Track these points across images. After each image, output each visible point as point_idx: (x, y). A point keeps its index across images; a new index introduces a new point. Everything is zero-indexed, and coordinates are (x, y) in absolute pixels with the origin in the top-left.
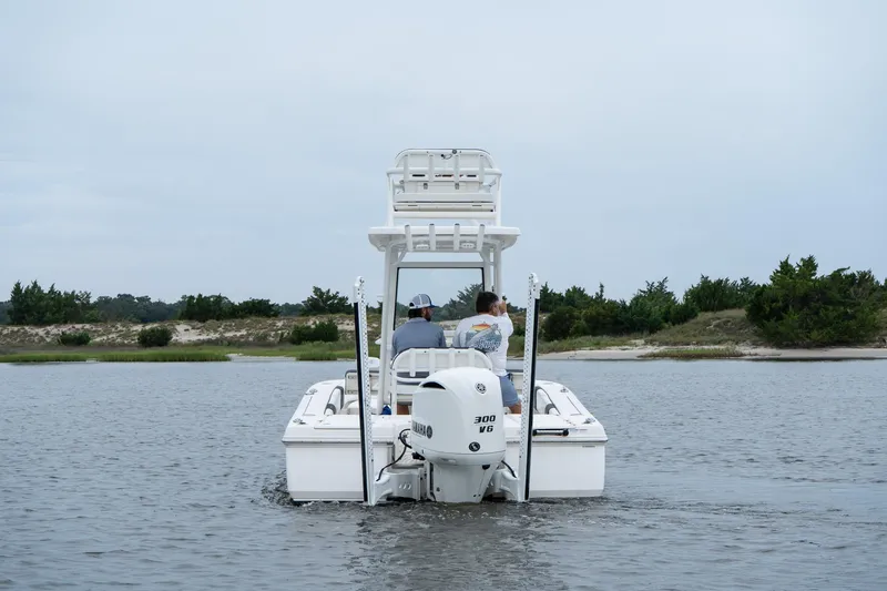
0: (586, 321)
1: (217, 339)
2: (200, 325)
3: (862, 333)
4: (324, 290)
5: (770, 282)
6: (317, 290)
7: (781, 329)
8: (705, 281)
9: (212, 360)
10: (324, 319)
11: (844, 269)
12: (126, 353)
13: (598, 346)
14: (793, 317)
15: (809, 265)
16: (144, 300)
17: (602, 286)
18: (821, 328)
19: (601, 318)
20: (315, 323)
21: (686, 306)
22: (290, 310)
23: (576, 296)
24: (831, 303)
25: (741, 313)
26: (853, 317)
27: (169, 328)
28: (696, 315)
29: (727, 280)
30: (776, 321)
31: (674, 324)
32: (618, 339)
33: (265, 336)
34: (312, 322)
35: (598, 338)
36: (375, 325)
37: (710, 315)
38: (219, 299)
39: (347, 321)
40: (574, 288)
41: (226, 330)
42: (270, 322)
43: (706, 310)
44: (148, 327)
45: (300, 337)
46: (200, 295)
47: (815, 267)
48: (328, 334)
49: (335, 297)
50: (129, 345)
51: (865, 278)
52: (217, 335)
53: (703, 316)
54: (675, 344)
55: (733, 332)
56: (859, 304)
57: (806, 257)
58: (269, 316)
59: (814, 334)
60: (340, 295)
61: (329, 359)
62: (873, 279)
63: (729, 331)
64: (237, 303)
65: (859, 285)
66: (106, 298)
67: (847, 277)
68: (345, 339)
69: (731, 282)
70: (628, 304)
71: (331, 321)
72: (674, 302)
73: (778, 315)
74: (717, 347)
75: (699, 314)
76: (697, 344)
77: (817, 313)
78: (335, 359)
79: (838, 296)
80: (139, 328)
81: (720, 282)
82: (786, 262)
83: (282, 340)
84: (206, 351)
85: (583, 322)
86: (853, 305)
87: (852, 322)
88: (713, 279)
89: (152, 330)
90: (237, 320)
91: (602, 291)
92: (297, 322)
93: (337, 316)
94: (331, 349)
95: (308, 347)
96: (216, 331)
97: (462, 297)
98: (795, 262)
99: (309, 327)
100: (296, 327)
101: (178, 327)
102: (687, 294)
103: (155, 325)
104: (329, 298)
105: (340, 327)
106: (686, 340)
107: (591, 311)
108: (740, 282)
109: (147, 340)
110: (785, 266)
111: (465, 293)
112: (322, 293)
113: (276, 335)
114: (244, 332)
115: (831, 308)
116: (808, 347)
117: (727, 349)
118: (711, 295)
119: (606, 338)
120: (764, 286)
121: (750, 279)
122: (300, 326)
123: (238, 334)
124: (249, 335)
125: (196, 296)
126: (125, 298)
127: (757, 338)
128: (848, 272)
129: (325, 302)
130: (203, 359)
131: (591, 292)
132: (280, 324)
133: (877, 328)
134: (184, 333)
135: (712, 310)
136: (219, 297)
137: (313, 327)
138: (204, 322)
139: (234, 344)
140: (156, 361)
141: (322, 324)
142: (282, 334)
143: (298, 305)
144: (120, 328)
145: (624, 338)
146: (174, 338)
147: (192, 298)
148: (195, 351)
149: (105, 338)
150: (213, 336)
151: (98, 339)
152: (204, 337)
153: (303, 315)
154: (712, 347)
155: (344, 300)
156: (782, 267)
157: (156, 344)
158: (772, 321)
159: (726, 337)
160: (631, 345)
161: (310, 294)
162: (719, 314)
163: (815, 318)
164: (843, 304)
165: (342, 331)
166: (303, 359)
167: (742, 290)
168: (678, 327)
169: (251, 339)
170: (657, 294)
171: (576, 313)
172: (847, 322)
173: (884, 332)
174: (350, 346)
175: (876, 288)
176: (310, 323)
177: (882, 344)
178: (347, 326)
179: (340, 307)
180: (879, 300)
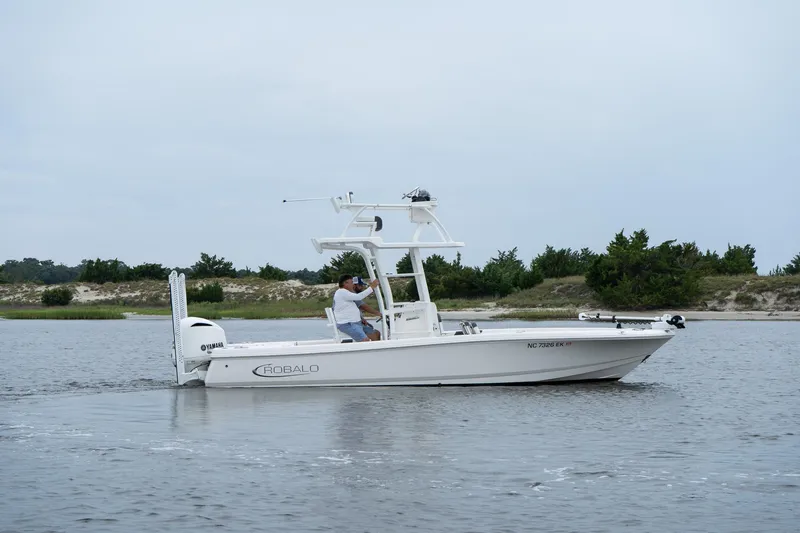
0: (445, 286)
1: (113, 299)
2: (98, 286)
3: (686, 297)
4: (211, 256)
5: (607, 252)
6: (204, 256)
7: (617, 293)
8: (550, 250)
9: (109, 318)
10: (211, 282)
11: (671, 242)
12: (30, 311)
13: (455, 307)
14: (627, 283)
15: (642, 237)
16: (48, 263)
17: (459, 255)
18: (651, 293)
19: (457, 282)
20: (202, 285)
21: (533, 273)
23: (436, 263)
24: (662, 272)
25: (581, 279)
26: (678, 283)
27: (71, 289)
28: (541, 281)
29: (569, 250)
30: (612, 287)
31: (522, 289)
32: (472, 302)
33: (157, 297)
34: (200, 285)
35: (456, 300)
36: (256, 288)
37: (554, 280)
38: (116, 263)
39: (231, 284)
40: (435, 256)
41: (122, 291)
42: (161, 284)
43: (552, 276)
44: (51, 288)
45: (189, 298)
46: (99, 260)
47: (646, 240)
48: (214, 296)
49: (220, 262)
50: (34, 304)
51: (690, 249)
52: (114, 296)
53: (548, 282)
54: (523, 306)
55: (575, 297)
56: (684, 272)
57: (639, 231)
58: (160, 279)
59: (646, 298)
60: (225, 261)
61: (214, 318)
62: (697, 250)
63: (570, 295)
64: (132, 267)
65: (684, 256)
66: (13, 262)
67: (674, 247)
68: (229, 300)
69: (572, 252)
70: (482, 271)
71: (217, 284)
72: (522, 269)
73: (613, 281)
74: (560, 309)
75: (545, 280)
76: (543, 306)
77: (647, 280)
78: (220, 318)
79: (665, 265)
80: (42, 289)
81: (563, 251)
82: (621, 234)
84: (103, 310)
85: (441, 286)
86: (677, 274)
87: (678, 288)
88: (557, 249)
89: (55, 291)
90: (132, 283)
91: (459, 259)
93: (223, 279)
94: (217, 308)
96: (112, 292)
97: (335, 263)
98: (628, 235)
99: (196, 290)
101: (78, 288)
102: (533, 262)
103: (57, 286)
104: (215, 263)
105: (225, 290)
106: (532, 303)
107: (449, 276)
108: (580, 252)
109: (50, 300)
110: (620, 238)
111: (337, 259)
112: (209, 259)
113: (167, 296)
114: (138, 293)
115: (660, 275)
116: (639, 310)
117: (569, 311)
118: (555, 263)
119: (463, 301)
120: (602, 255)
121: (590, 250)
122: (189, 288)
123: (133, 295)
124: (142, 296)
125: (95, 261)
126: (30, 263)
127: (595, 302)
128: (675, 244)
129: (211, 267)
130: (102, 317)
131: (449, 259)
133: (699, 293)
134: (84, 294)
135: (557, 277)
136: (116, 261)
137: (201, 289)
138: (102, 283)
139: (129, 304)
140: (58, 318)
141: (209, 287)
143: (187, 269)
144: (26, 289)
145: (478, 301)
146: (75, 298)
147: (91, 262)
148: (94, 310)
149: (12, 297)
150: (110, 296)
151: (5, 299)
152: (102, 297)
153: (191, 278)
154: (556, 309)
155: (229, 264)
156: (617, 239)
157: (58, 303)
158: (608, 288)
159: (568, 300)
160: (484, 307)
161: (199, 259)
162: (562, 280)
163: (646, 284)
164: (671, 272)
165: (227, 293)
167: (583, 259)
168: (526, 291)
169: (144, 299)
170: (508, 262)
171: (436, 278)
172: (673, 288)
173: (706, 297)
174: (234, 306)
175: (698, 258)
176: (198, 286)
177: (704, 307)
178: (231, 288)
179: (225, 271)
180: (702, 268)
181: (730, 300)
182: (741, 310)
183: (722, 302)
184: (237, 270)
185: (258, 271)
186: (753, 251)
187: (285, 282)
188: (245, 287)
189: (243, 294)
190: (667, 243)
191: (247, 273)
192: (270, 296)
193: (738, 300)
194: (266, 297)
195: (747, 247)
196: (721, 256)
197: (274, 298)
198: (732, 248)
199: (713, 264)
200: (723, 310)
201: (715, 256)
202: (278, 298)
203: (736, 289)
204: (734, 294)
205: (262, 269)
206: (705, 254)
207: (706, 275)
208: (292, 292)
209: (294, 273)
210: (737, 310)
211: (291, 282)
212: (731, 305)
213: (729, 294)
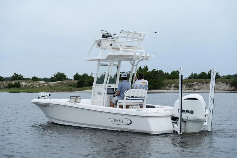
3: (160, 86)
4: (17, 74)
5: (136, 73)
6: (15, 74)
10: (16, 82)
11: (155, 69)
13: (91, 89)
15: (146, 68)
17: (92, 73)
19: (92, 82)
20: (14, 83)
21: (114, 79)
22: (7, 79)
23: (85, 76)
24: (152, 78)
26: (157, 82)
34: (13, 82)
35: (91, 87)
36: (31, 83)
39: (23, 82)
40: (85, 74)
45: (10, 86)
47: (148, 69)
48: (18, 86)
49: (20, 76)
51: (160, 72)
56: (159, 79)
57: (145, 66)
58: (1, 81)
60: (21, 75)
61: (18, 92)
62: (162, 72)
65: (159, 74)
67: (156, 71)
68: (22, 87)
69: (126, 72)
70: (99, 78)
71: (19, 82)
78: (19, 92)
79: (153, 76)
82: (140, 67)
83: (5, 87)
85: (87, 83)
86: (156, 79)
87: (157, 83)
91: (92, 75)
92: (9, 82)
93: (20, 81)
94: (18, 90)
95: (12, 89)
97: (55, 76)
98: (142, 67)
99: (12, 84)
100: (9, 84)
102: (114, 76)
104: (18, 76)
105: (21, 84)
107: (89, 80)
108: (128, 73)
111: (55, 75)
112: (16, 75)
113: (3, 86)
115: (152, 79)
122: (10, 83)
128: (156, 70)
129: (17, 77)
131: (89, 75)
132: (4, 83)
133: (163, 85)
137: (14, 84)
141: (16, 83)
142: (5, 85)
143: (10, 78)
153: (10, 80)
155: (22, 76)
156: (139, 69)
161: (13, 75)
164: (155, 78)
165: (21, 85)
166: (10, 92)
171: (85, 80)
172: (156, 83)
173: (165, 86)
174: (24, 89)
175: (163, 74)
176: (13, 83)
177: (165, 89)
178: (23, 83)
179: (21, 78)
180: (164, 77)
181: (172, 87)
182: (175, 90)
183: (170, 87)
184: (25, 78)
185: (31, 78)
186: (179, 72)
187: (40, 82)
188: (27, 83)
189: (27, 85)
190: (154, 70)
191: (28, 79)
192: (35, 86)
193: (174, 87)
194: (34, 86)
195: (177, 71)
196: (170, 74)
197: (36, 86)
198: (173, 71)
199: (167, 76)
200: (170, 90)
201: (168, 74)
202: (37, 87)
203: (174, 84)
204: (173, 85)
205: (32, 77)
206: (165, 73)
207: (165, 79)
208: (41, 85)
209: (42, 79)
210: (174, 90)
211: (41, 81)
212: (172, 88)
213: (172, 85)
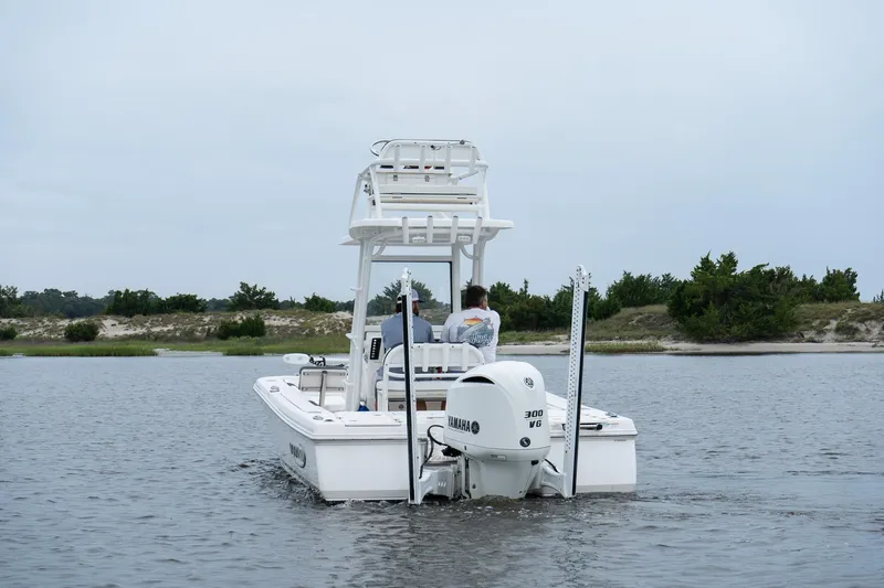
0: (511, 316)
1: (144, 334)
2: (127, 320)
3: (780, 328)
4: (251, 286)
5: (691, 278)
6: (244, 286)
7: (703, 324)
8: (628, 277)
9: (138, 355)
10: (251, 314)
11: (763, 266)
12: (53, 347)
13: (522, 341)
14: (714, 312)
15: (730, 261)
16: (71, 294)
17: (526, 282)
18: (742, 323)
19: (525, 313)
20: (242, 318)
21: (609, 302)
22: (218, 305)
23: (501, 292)
24: (753, 299)
25: (662, 309)
26: (772, 312)
27: (96, 323)
28: (619, 311)
29: (649, 276)
30: (697, 316)
31: (597, 319)
32: (542, 335)
33: (192, 331)
34: (239, 318)
35: (524, 333)
36: (301, 320)
37: (632, 310)
38: (146, 294)
39: (274, 317)
40: (499, 284)
41: (153, 325)
42: (197, 317)
43: (629, 306)
44: (75, 322)
45: (227, 333)
46: (127, 291)
47: (735, 264)
48: (255, 330)
49: (261, 292)
50: (56, 340)
51: (784, 274)
52: (144, 330)
53: (626, 312)
54: (598, 339)
55: (653, 327)
56: (778, 299)
57: (726, 253)
58: (196, 312)
59: (735, 329)
60: (267, 291)
61: (255, 355)
62: (791, 275)
63: (650, 326)
64: (163, 299)
65: (778, 281)
66: (33, 293)
67: (765, 272)
68: (271, 334)
69: (653, 278)
70: (552, 300)
71: (258, 316)
72: (597, 298)
73: (699, 310)
74: (639, 342)
75: (623, 310)
76: (620, 339)
77: (737, 309)
78: (261, 354)
79: (755, 291)
80: (65, 323)
81: (642, 278)
82: (707, 259)
83: (209, 335)
84: (133, 346)
86: (768, 300)
87: (771, 317)
88: (635, 275)
89: (79, 325)
90: (164, 316)
91: (526, 287)
92: (224, 317)
93: (264, 311)
94: (258, 343)
95: (234, 342)
96: (142, 326)
97: (388, 292)
98: (715, 258)
99: (235, 323)
100: (223, 322)
101: (104, 322)
102: (609, 290)
103: (82, 320)
104: (256, 293)
105: (267, 323)
106: (609, 335)
107: (516, 307)
108: (661, 278)
109: (73, 335)
110: (706, 261)
111: (391, 288)
112: (249, 289)
113: (203, 330)
114: (171, 327)
115: (750, 303)
116: (728, 342)
117: (649, 344)
118: (633, 292)
119: (529, 334)
120: (685, 281)
121: (672, 276)
122: (227, 321)
123: (165, 329)
124: (176, 330)
125: (123, 291)
126: (52, 294)
127: (678, 333)
128: (767, 269)
129: (251, 297)
130: (131, 354)
131: (516, 288)
132: (207, 319)
133: (794, 323)
134: (111, 328)
135: (635, 306)
136: (146, 292)
137: (240, 322)
138: (131, 316)
139: (160, 339)
140: (82, 356)
141: (249, 319)
142: (209, 329)
143: (225, 300)
144: (47, 323)
145: (548, 333)
146: (101, 332)
147: (119, 293)
148: (124, 346)
149: (32, 332)
150: (140, 331)
151: (25, 334)
152: (131, 332)
153: (229, 311)
154: (635, 342)
155: (271, 295)
156: (702, 263)
157: (82, 339)
158: (693, 316)
159: (648, 332)
160: (554, 340)
161: (238, 289)
162: (641, 309)
163: (734, 313)
164: (762, 299)
165: (269, 326)
166: (230, 353)
167: (664, 286)
168: (600, 322)
169: (178, 334)
171: (501, 308)
172: (765, 318)
173: (802, 327)
174: (274, 342)
175: (794, 284)
176: (237, 318)
177: (800, 338)
178: (274, 321)
179: (267, 302)
180: (797, 295)
181: (829, 330)
182: (841, 341)
183: (821, 332)
184: (280, 301)
185: (303, 302)
186: (854, 275)
187: (334, 315)
188: (289, 320)
189: (287, 327)
190: (758, 267)
191: (290, 305)
192: (317, 329)
193: (838, 330)
194: (312, 331)
195: (848, 271)
196: (819, 281)
197: (321, 331)
198: (832, 272)
199: (809, 290)
200: (822, 342)
201: (812, 281)
202: (326, 332)
203: (835, 318)
204: (834, 324)
205: (307, 299)
206: (801, 279)
207: (803, 303)
208: (341, 325)
209: (343, 304)
210: (837, 341)
211: (340, 313)
212: (830, 335)
213: (828, 323)
